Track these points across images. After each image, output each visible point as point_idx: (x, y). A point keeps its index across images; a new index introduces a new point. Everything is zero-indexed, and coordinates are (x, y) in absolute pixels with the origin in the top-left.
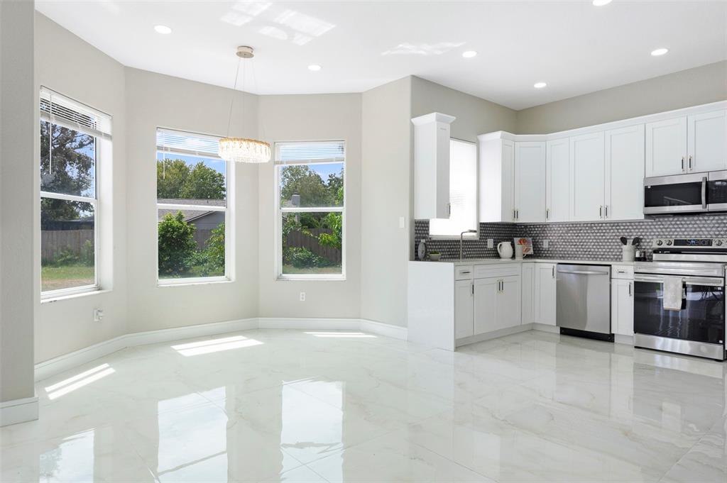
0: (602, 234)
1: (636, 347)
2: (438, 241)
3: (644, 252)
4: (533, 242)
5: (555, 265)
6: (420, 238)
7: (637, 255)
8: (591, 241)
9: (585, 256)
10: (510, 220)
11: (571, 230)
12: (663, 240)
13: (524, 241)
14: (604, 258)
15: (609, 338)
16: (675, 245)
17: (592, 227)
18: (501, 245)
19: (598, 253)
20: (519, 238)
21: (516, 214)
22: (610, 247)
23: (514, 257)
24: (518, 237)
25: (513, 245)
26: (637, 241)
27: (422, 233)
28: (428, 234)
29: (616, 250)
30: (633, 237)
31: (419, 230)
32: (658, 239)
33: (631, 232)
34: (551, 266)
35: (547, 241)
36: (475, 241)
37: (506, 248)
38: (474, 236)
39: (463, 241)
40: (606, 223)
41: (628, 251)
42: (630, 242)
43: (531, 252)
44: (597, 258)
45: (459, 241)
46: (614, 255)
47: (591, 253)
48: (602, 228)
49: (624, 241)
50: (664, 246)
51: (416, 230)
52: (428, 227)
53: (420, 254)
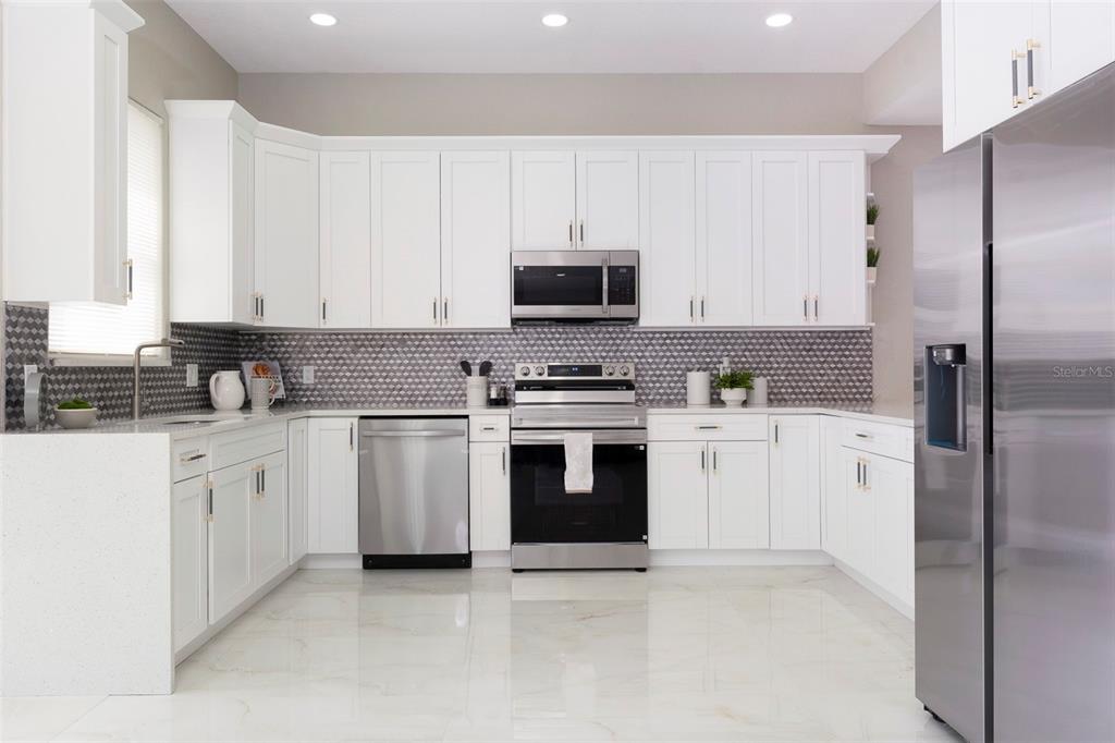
0: (424, 355)
1: (515, 571)
2: (75, 370)
3: (505, 389)
4: (282, 371)
5: (356, 421)
6: (20, 359)
7: (494, 395)
8: (402, 368)
9: (391, 399)
10: (246, 319)
11: (363, 345)
12: (531, 366)
13: (265, 370)
14: (428, 403)
15: (462, 562)
16: (549, 375)
17: (405, 341)
18: (217, 379)
19: (417, 393)
20: (254, 363)
21: (259, 306)
22: (438, 380)
23: (247, 405)
24: (251, 359)
25: (242, 378)
26: (486, 369)
27: (27, 346)
28: (45, 348)
29: (450, 386)
30: (478, 361)
31: (18, 336)
32: (524, 365)
33: (474, 351)
34: (345, 424)
35: (312, 368)
36: (162, 370)
37: (227, 386)
38: (157, 356)
39: (143, 370)
40: (432, 334)
41: (478, 387)
42: (476, 369)
43: (281, 393)
44: (413, 403)
45: (130, 370)
46: (446, 396)
47: (402, 392)
48: (424, 343)
49: (466, 367)
50: (533, 377)
51: (8, 335)
52: (45, 327)
53: (31, 409)
